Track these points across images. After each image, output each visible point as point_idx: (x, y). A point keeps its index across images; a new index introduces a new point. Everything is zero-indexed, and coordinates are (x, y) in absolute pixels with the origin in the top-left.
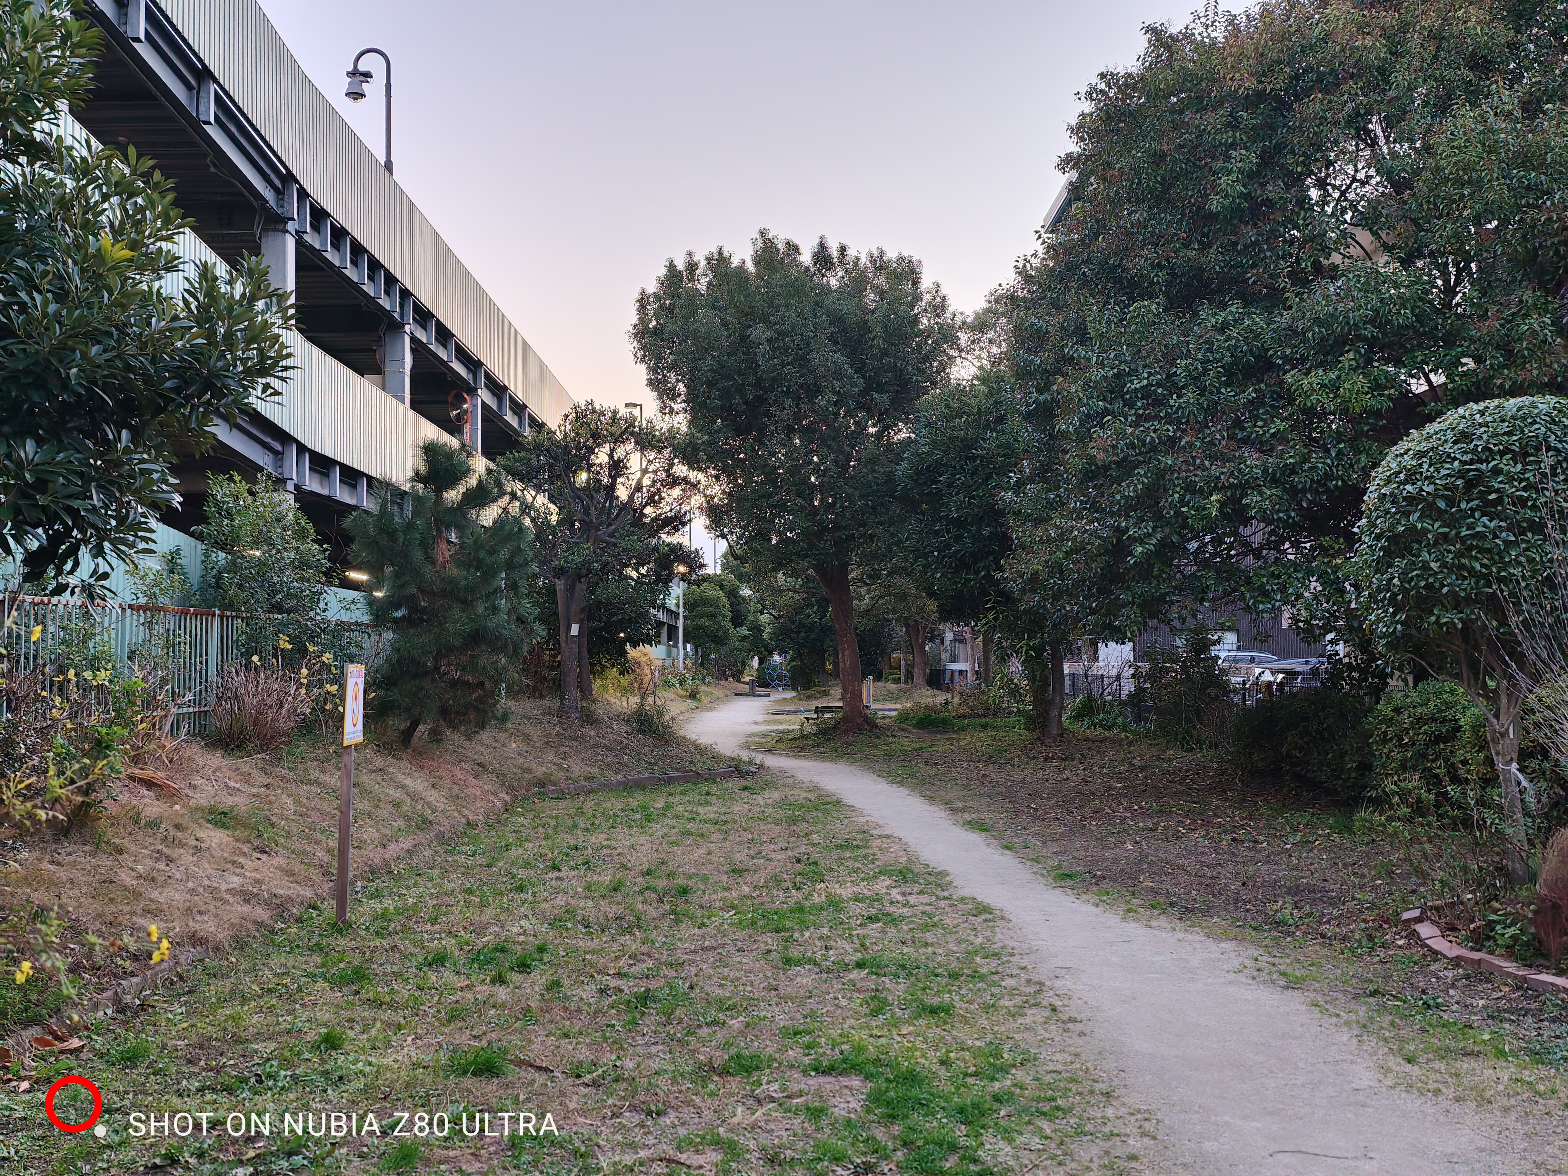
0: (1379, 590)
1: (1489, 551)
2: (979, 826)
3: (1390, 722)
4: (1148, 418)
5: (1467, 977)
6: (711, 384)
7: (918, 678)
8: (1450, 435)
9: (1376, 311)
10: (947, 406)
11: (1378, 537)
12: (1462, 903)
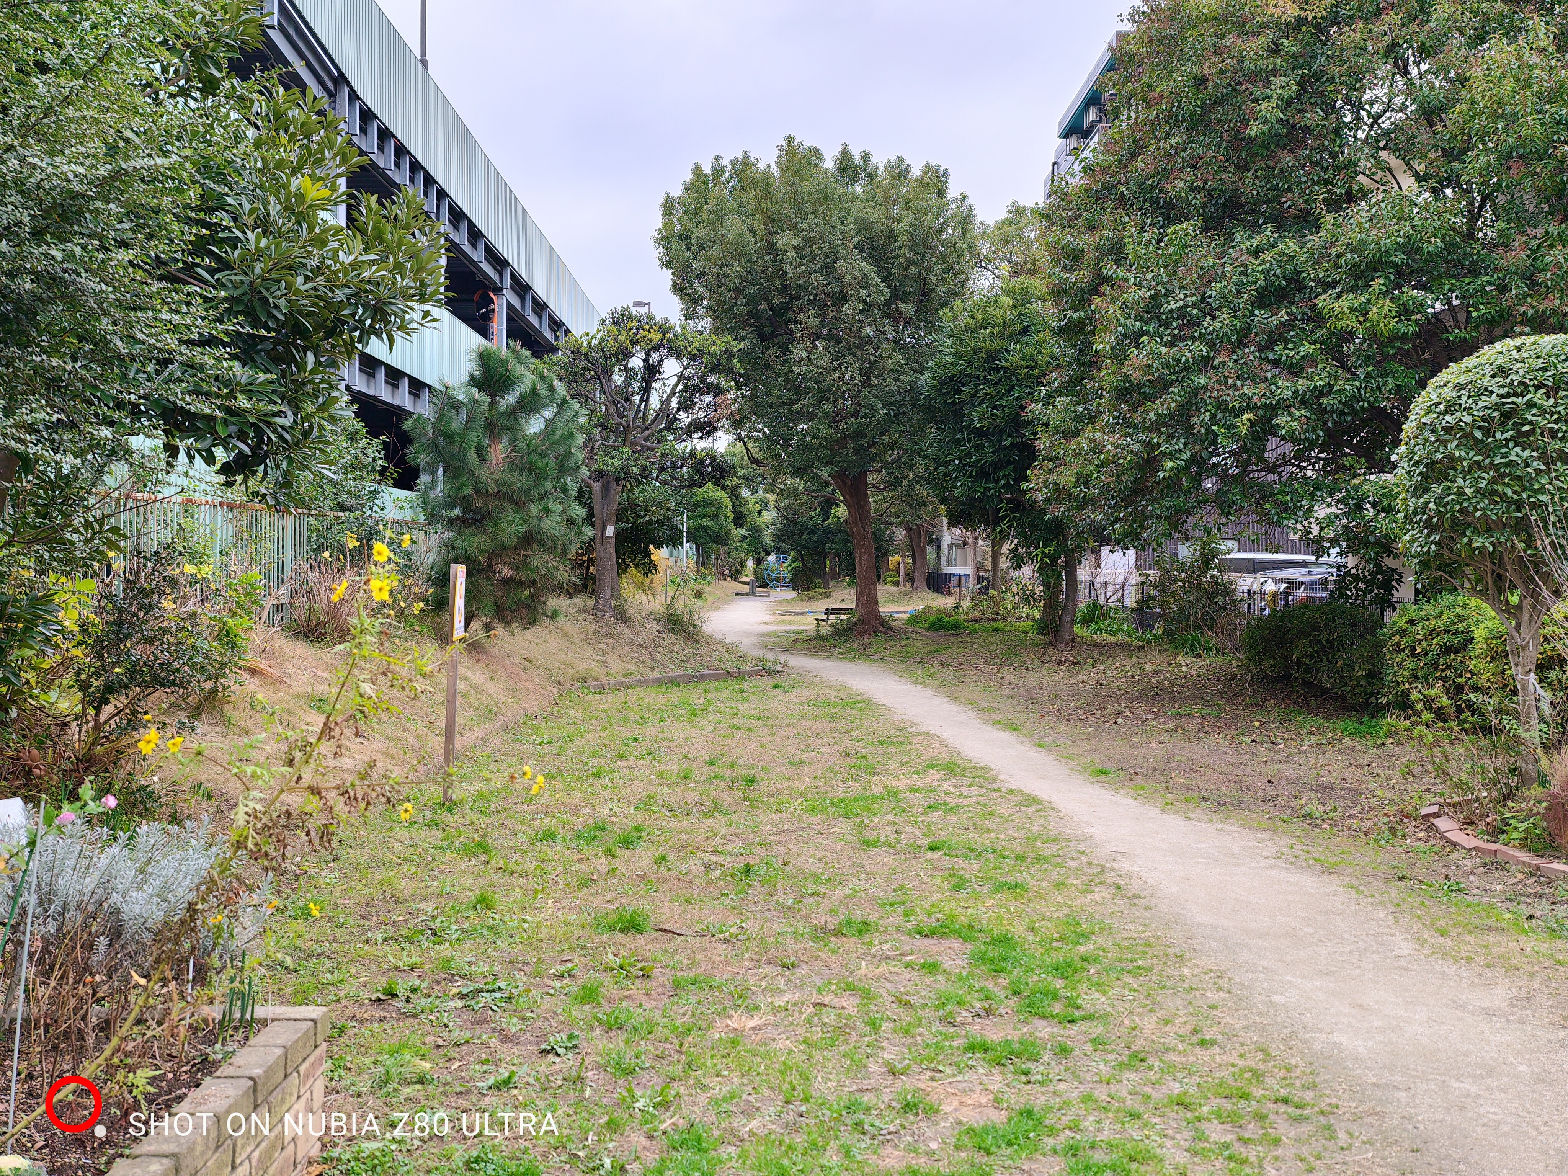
0: (1415, 513)
1: (1519, 478)
2: (1011, 727)
3: (1403, 633)
4: (1183, 339)
5: (1485, 865)
6: (738, 290)
7: (920, 580)
8: (1488, 370)
9: (1408, 238)
10: (972, 317)
11: (1417, 464)
12: (1477, 799)
